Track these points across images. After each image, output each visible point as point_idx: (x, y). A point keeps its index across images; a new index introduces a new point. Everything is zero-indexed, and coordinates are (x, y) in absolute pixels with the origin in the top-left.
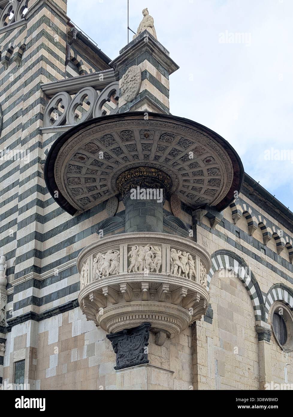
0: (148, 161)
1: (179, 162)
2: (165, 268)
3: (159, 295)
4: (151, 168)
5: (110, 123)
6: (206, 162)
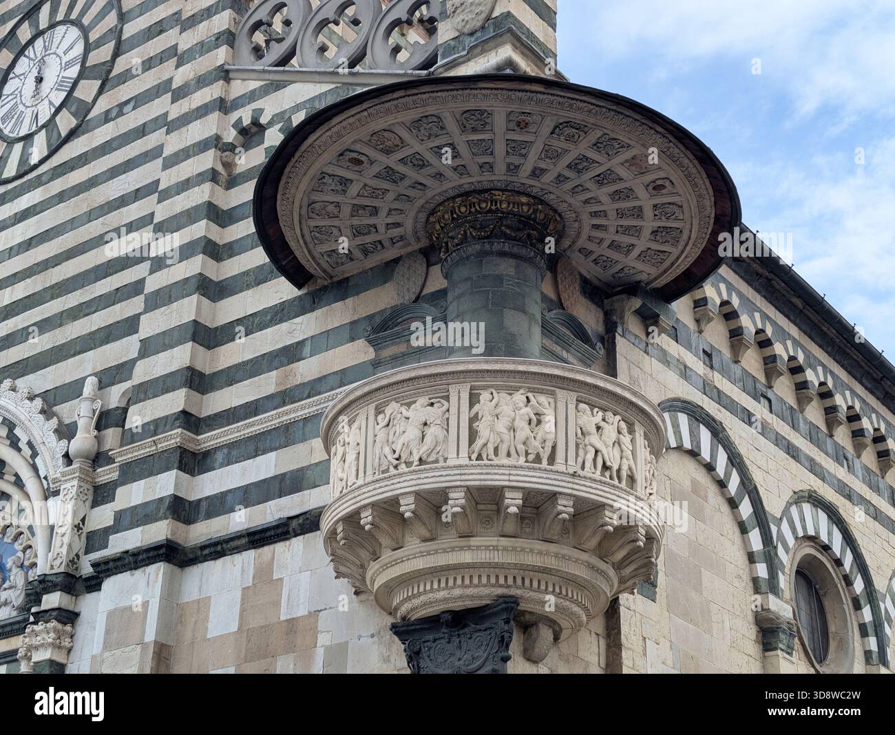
0: (515, 179)
1: (590, 185)
2: (564, 454)
3: (545, 523)
4: (519, 193)
5: (441, 91)
6: (654, 188)
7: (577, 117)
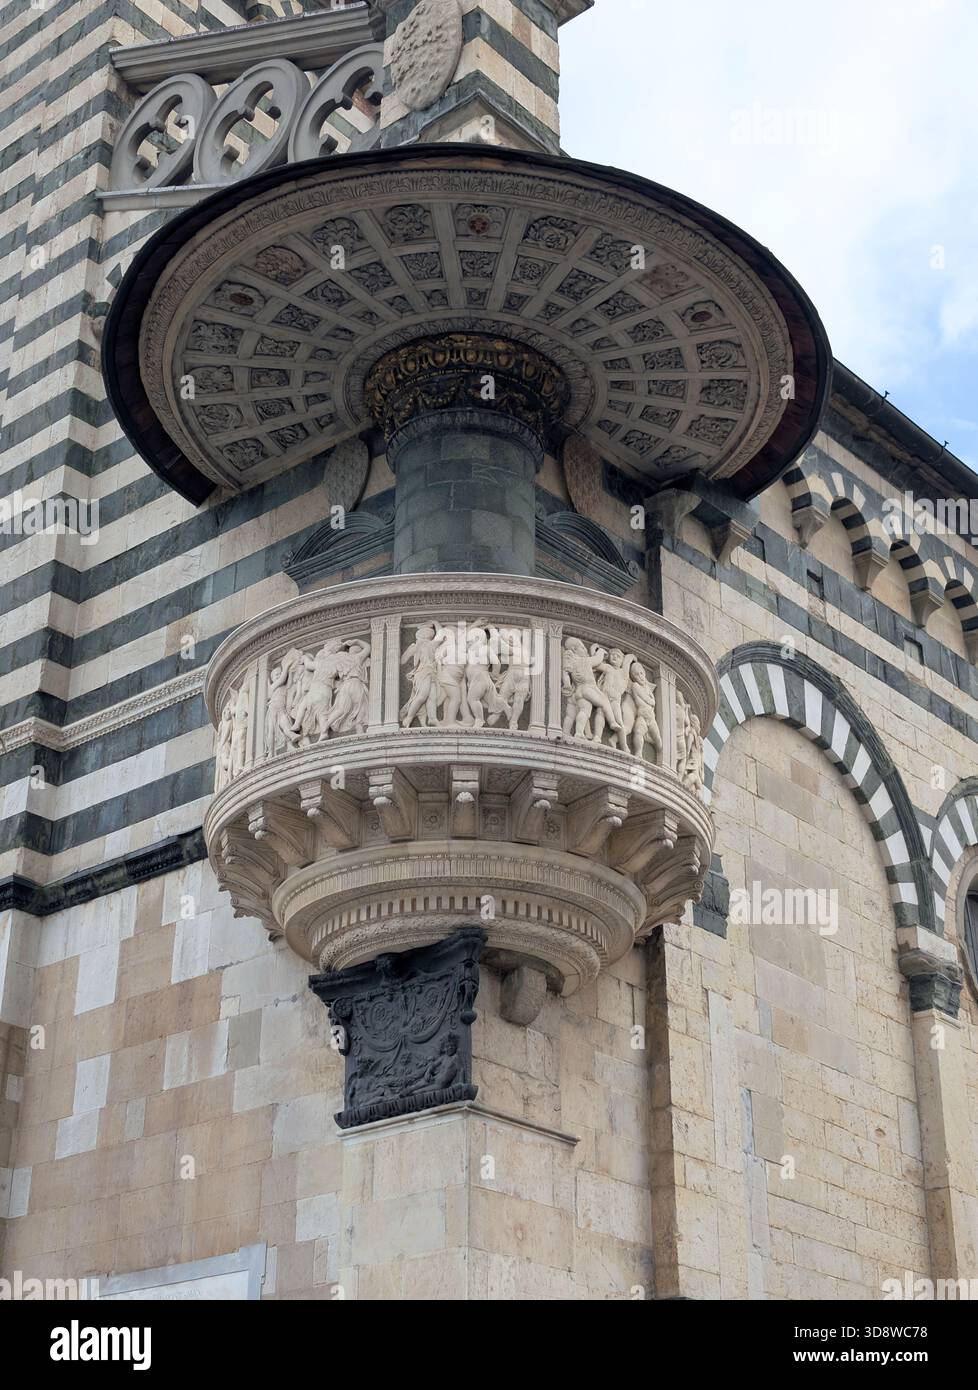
0: (482, 314)
1: (597, 318)
2: (543, 713)
3: (519, 817)
4: (491, 336)
5: (347, 178)
6: (694, 318)
7: (558, 208)
